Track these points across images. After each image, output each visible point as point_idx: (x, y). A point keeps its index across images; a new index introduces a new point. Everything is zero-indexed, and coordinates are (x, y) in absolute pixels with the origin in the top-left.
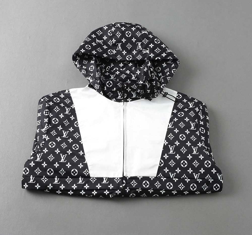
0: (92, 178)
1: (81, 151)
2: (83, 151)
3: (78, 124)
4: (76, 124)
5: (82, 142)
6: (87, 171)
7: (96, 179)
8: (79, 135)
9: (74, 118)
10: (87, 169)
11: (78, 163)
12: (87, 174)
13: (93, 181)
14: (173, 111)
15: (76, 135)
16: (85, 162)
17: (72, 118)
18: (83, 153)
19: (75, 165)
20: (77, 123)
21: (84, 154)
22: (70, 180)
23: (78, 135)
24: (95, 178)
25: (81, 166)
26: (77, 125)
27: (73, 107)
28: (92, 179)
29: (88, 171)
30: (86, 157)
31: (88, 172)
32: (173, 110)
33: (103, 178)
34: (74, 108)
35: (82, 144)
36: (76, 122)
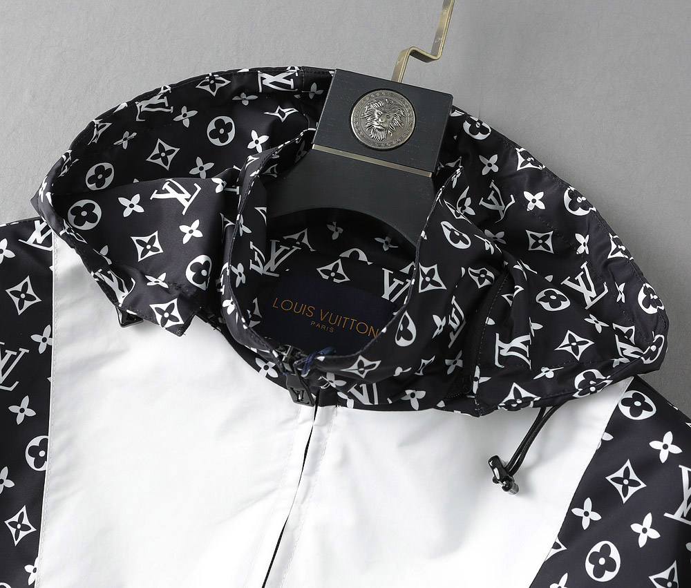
3: (45, 458)
4: (34, 452)
5: (35, 570)
8: (33, 529)
9: (31, 413)
14: (577, 512)
15: (15, 525)
17: (22, 410)
20: (44, 446)
23: (25, 528)
26: (40, 462)
27: (44, 340)
32: (577, 502)
34: (49, 348)
35: (30, 583)
36: (36, 442)
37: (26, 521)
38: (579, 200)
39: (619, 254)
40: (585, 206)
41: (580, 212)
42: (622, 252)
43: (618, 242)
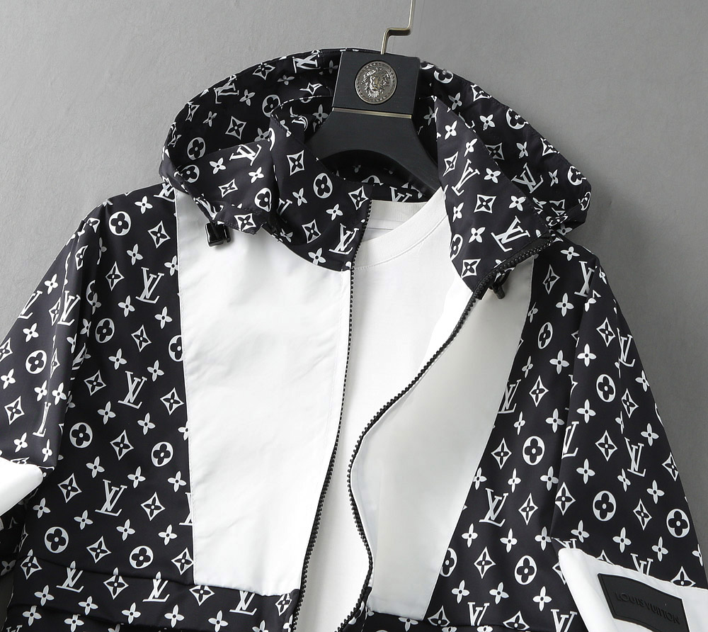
0: (199, 587)
1: (179, 475)
2: (186, 477)
3: (181, 351)
4: (174, 348)
5: (187, 430)
6: (188, 557)
7: (212, 593)
8: (182, 403)
9: (169, 319)
10: (186, 550)
11: (161, 523)
12: (186, 567)
13: (201, 598)
15: (168, 401)
16: (187, 523)
17: (163, 318)
18: (183, 483)
19: (147, 532)
20: (179, 340)
21: (187, 488)
22: (121, 585)
23: (176, 402)
24: (209, 587)
25: (168, 535)
26: (179, 355)
27: (173, 266)
28: (197, 591)
29: (192, 556)
30: (193, 498)
31: (190, 560)
33: (236, 592)
34: (176, 272)
35: (185, 439)
36: (174, 340)
37: (176, 398)
38: (517, 117)
39: (550, 151)
40: (521, 121)
41: (518, 127)
42: (552, 149)
43: (547, 143)
